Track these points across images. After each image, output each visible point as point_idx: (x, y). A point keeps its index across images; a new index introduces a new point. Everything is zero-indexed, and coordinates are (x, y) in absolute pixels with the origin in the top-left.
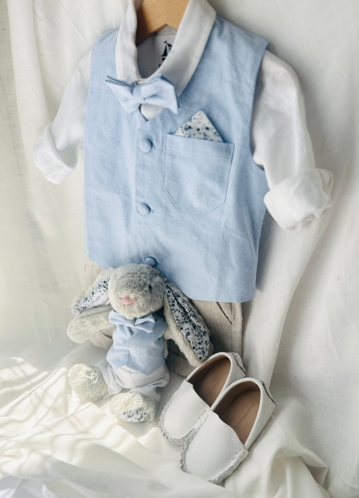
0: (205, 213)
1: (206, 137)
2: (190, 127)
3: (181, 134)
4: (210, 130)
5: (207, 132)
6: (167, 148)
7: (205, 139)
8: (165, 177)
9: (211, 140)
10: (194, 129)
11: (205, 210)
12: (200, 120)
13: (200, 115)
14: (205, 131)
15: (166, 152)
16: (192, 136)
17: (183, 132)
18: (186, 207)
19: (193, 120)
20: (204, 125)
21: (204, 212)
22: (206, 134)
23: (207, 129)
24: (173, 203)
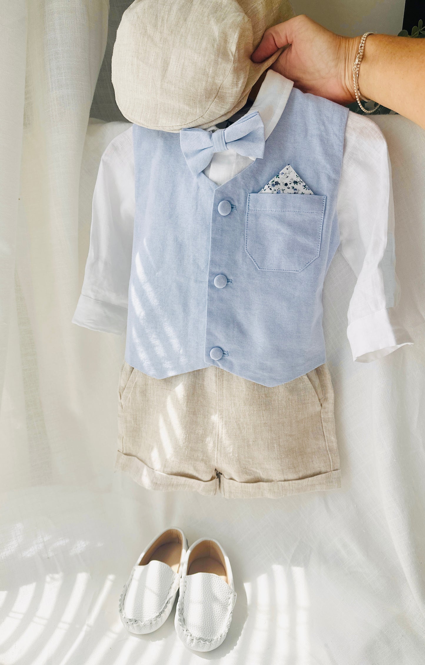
0: (294, 274)
1: (296, 192)
2: (277, 183)
3: (268, 190)
4: (298, 184)
5: (296, 186)
6: (250, 208)
7: (295, 193)
8: (247, 240)
9: (302, 193)
10: (281, 184)
11: (295, 270)
12: (288, 175)
13: (287, 169)
14: (293, 185)
15: (249, 212)
16: (281, 192)
17: (271, 189)
18: (272, 271)
19: (280, 176)
20: (292, 179)
21: (294, 272)
22: (295, 188)
23: (295, 182)
24: (256, 268)
